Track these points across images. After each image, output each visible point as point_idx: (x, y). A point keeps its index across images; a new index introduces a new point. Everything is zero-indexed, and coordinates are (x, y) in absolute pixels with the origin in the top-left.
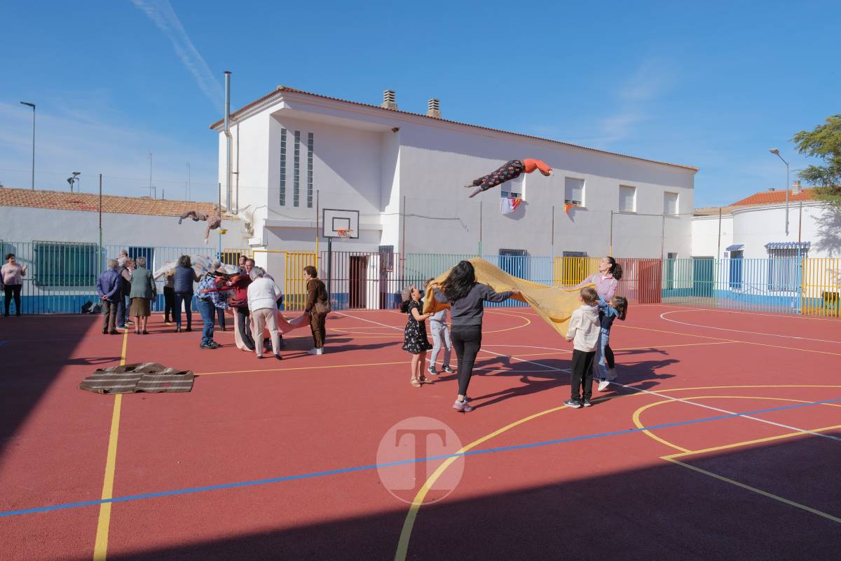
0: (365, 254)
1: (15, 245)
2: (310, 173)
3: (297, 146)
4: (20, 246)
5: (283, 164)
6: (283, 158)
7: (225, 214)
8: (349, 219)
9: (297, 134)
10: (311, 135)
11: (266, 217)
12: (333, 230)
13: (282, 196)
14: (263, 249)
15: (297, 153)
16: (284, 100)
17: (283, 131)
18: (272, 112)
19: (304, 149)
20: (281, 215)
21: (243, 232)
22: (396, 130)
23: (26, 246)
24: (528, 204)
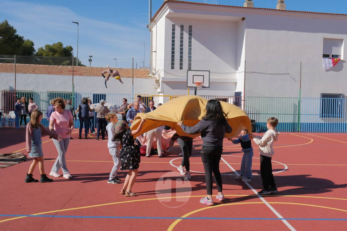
0: (225, 98)
1: (39, 94)
2: (190, 50)
3: (182, 34)
4: (42, 93)
5: (173, 45)
6: (173, 41)
7: (148, 75)
8: (203, 76)
9: (182, 27)
10: (190, 27)
11: (163, 76)
12: (193, 83)
13: (173, 64)
14: (162, 94)
15: (182, 38)
16: (169, 8)
17: (174, 26)
18: (166, 15)
19: (186, 35)
20: (172, 75)
21: (154, 85)
22: (244, 19)
23: (44, 93)
24: (346, 62)
